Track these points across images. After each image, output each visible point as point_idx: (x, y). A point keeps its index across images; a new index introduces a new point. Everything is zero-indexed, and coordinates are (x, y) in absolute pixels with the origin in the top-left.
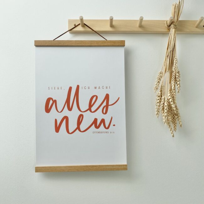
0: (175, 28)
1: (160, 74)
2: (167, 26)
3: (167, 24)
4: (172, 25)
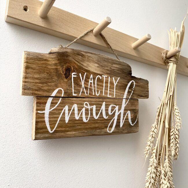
0: (177, 64)
1: (156, 128)
3: (166, 54)
4: (173, 58)
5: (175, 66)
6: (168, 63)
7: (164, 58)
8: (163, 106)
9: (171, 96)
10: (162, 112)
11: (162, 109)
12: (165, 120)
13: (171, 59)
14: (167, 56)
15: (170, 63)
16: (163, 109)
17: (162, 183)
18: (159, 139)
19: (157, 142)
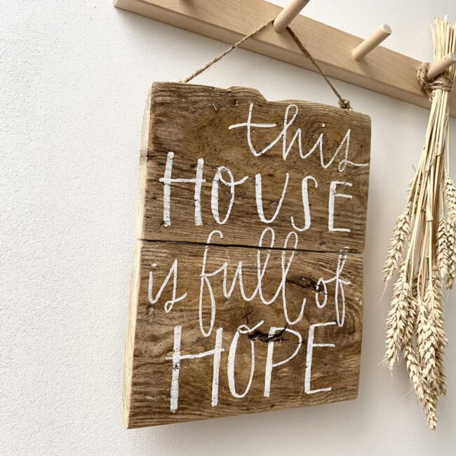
0: (449, 91)
1: (404, 224)
2: (426, 78)
3: (427, 71)
4: (441, 79)
5: (446, 95)
6: (431, 90)
7: (423, 80)
8: (421, 178)
9: (437, 157)
10: (419, 191)
11: (417, 186)
12: (425, 207)
13: (437, 82)
14: (428, 76)
15: (435, 89)
16: (420, 185)
17: (421, 332)
18: (412, 245)
19: (409, 251)
